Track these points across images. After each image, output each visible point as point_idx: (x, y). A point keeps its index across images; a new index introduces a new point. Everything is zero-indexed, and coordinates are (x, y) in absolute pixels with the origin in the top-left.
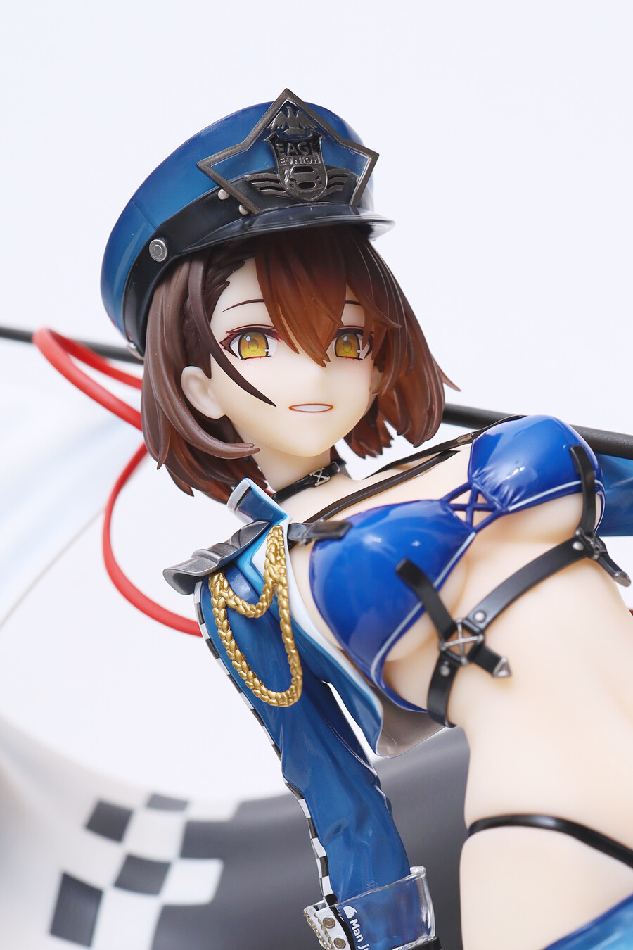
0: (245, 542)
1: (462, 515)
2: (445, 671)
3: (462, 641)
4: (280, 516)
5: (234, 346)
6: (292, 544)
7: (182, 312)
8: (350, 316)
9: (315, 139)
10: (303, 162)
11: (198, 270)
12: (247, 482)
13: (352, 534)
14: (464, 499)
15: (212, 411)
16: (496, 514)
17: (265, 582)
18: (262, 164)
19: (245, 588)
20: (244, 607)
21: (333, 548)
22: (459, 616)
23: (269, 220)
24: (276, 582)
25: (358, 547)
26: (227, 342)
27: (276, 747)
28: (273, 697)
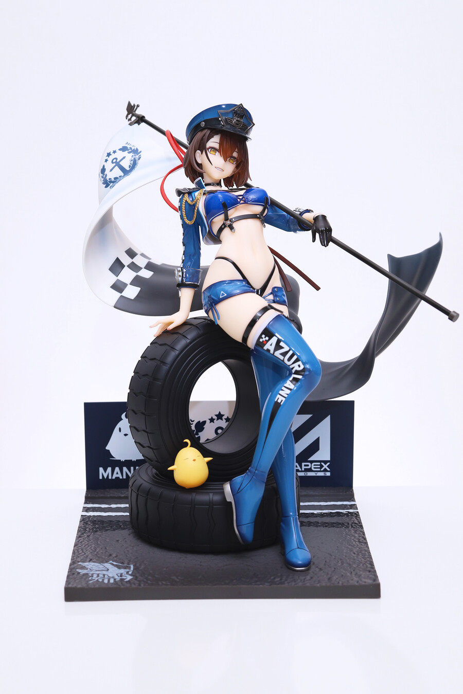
0: (194, 190)
1: (239, 200)
2: (223, 227)
3: (228, 222)
4: (204, 188)
5: (209, 150)
6: (204, 194)
7: (202, 139)
8: (235, 154)
9: (243, 116)
10: (239, 119)
11: (209, 132)
12: (200, 178)
13: (217, 193)
14: (241, 197)
15: (199, 162)
16: (245, 202)
17: (196, 198)
18: (230, 116)
19: (191, 199)
20: (189, 202)
21: (212, 195)
22: (230, 218)
23: (227, 128)
24: (198, 199)
25: (217, 196)
26: (208, 149)
27: (183, 233)
28: (187, 222)
